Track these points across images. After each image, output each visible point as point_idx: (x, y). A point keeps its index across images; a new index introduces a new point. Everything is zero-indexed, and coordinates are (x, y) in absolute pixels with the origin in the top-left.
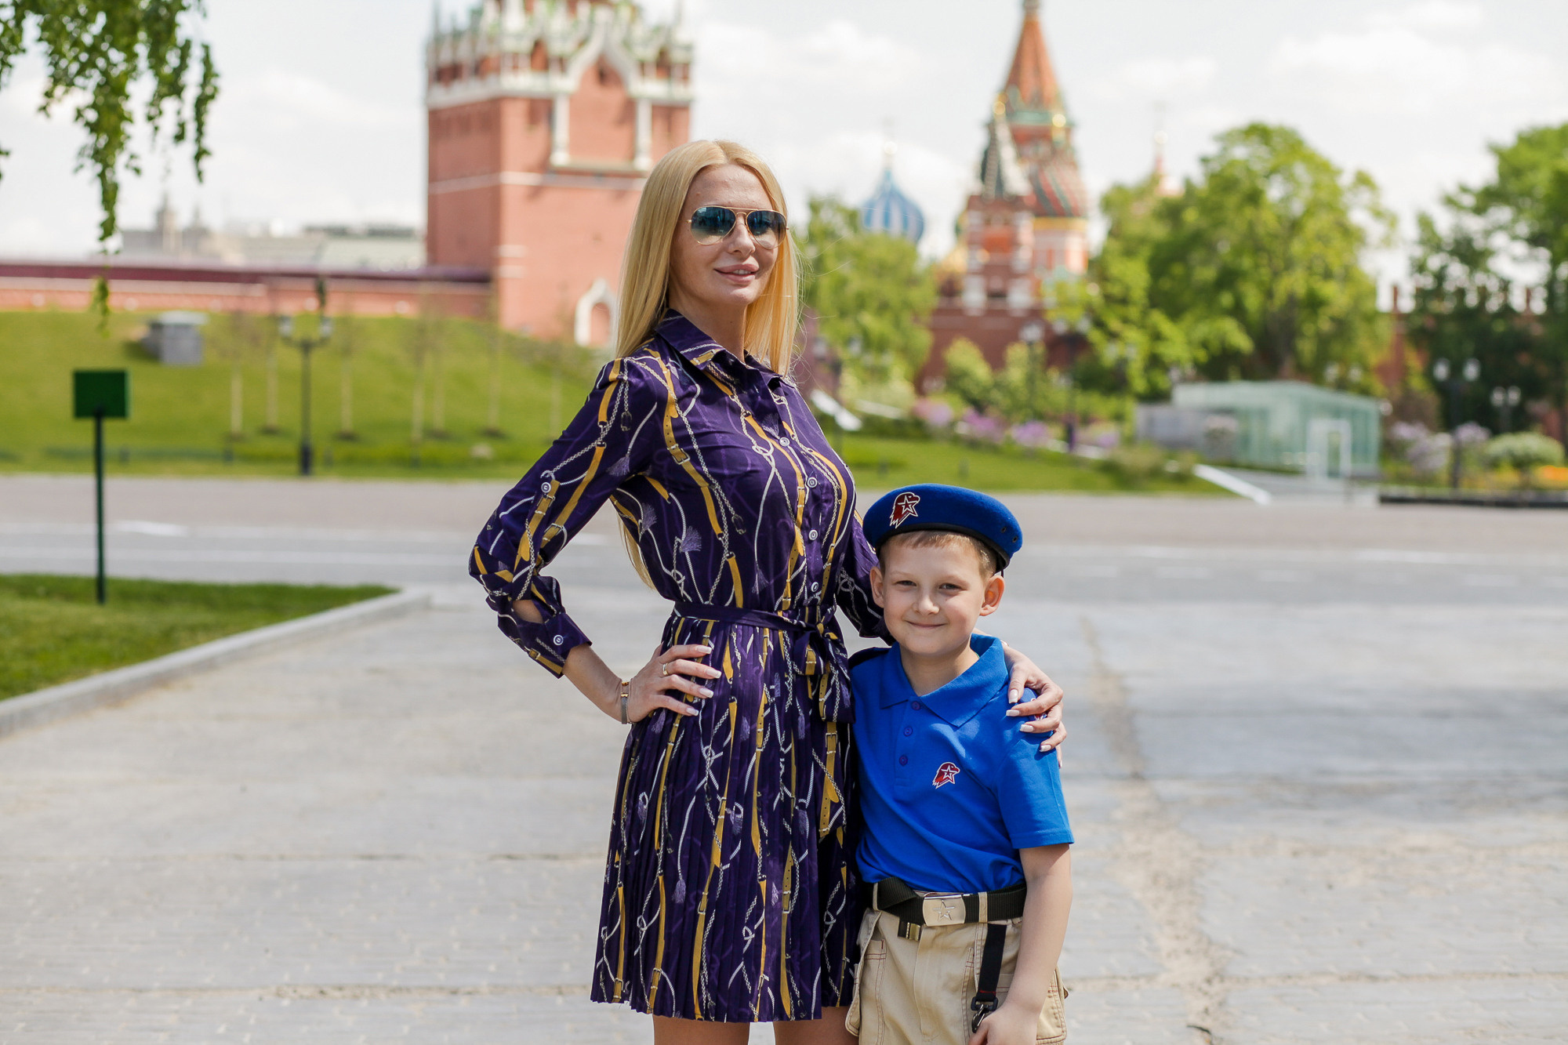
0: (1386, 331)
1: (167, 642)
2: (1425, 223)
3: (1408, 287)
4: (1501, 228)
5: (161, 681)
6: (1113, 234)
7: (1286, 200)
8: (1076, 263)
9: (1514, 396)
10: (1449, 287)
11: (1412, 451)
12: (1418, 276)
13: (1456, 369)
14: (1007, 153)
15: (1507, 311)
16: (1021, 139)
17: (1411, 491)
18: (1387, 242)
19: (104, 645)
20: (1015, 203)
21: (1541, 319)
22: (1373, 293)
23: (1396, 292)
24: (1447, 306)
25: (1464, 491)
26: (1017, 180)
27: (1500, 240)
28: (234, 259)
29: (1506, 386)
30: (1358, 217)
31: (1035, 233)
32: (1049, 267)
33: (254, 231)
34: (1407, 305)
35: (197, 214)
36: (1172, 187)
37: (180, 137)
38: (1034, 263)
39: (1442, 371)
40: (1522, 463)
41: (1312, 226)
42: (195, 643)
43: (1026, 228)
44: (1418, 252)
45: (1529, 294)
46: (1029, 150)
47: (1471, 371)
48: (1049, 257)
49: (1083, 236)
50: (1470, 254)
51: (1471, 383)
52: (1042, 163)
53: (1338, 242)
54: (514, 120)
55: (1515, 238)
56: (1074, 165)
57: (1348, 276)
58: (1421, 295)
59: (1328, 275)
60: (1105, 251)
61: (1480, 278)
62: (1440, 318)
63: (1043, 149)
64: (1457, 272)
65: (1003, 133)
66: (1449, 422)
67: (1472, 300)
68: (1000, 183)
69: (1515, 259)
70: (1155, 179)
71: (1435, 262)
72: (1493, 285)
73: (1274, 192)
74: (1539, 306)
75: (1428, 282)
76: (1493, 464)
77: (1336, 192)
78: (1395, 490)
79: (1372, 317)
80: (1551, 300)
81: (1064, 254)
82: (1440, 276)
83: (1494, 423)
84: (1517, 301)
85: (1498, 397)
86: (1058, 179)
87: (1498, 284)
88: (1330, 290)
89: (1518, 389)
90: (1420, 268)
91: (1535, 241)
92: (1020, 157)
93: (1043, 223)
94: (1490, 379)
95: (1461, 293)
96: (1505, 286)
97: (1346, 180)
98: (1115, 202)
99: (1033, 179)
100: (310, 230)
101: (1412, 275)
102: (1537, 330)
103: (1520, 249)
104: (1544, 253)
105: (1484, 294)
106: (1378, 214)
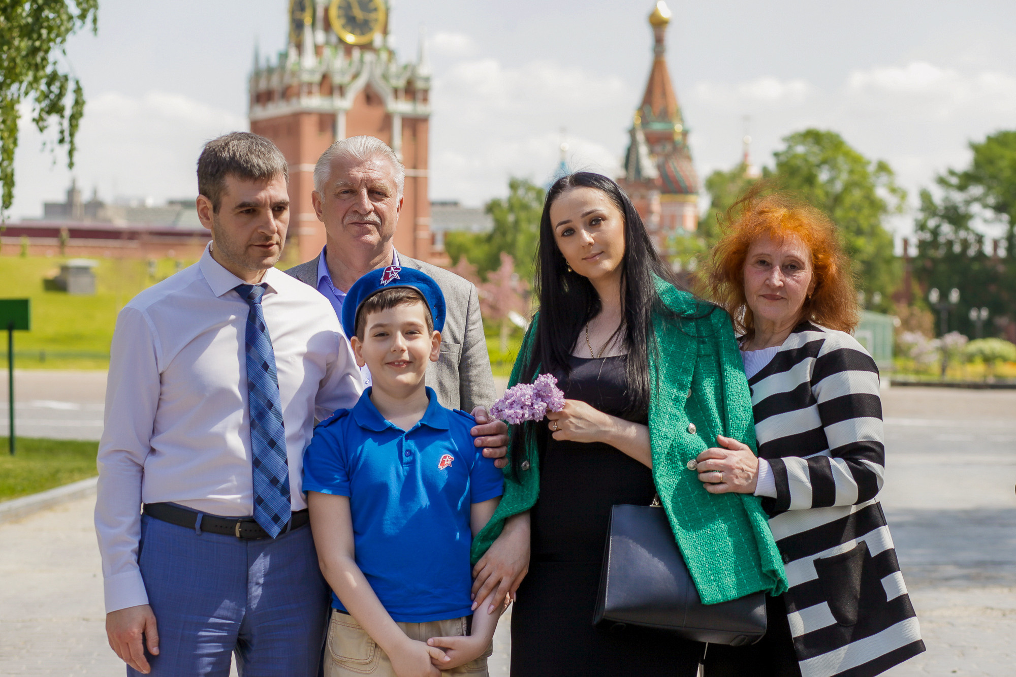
0: (899, 269)
1: (53, 480)
2: (925, 196)
3: (914, 240)
4: (977, 199)
5: (48, 506)
6: (715, 204)
7: (832, 181)
8: (690, 224)
9: (985, 313)
10: (942, 239)
11: (914, 351)
12: (920, 232)
13: (944, 295)
14: (643, 150)
15: (981, 255)
16: (653, 140)
17: (912, 378)
18: (900, 210)
19: (11, 481)
20: (648, 184)
21: (1004, 261)
22: (891, 244)
23: (906, 242)
24: (940, 253)
25: (949, 377)
26: (649, 167)
27: (976, 208)
28: (121, 223)
29: (979, 308)
30: (881, 193)
31: (662, 204)
32: (672, 228)
33: (134, 204)
34: (913, 252)
35: (95, 192)
36: (754, 172)
37: (62, 141)
38: (661, 225)
39: (934, 296)
40: (988, 359)
41: (848, 200)
42: (73, 481)
43: (656, 201)
44: (920, 216)
45: (996, 244)
46: (658, 148)
47: (954, 296)
48: (672, 221)
49: (695, 206)
50: (957, 218)
51: (955, 305)
52: (667, 157)
53: (866, 211)
54: (309, 128)
55: (986, 206)
56: (689, 158)
57: (873, 232)
58: (922, 245)
59: (859, 232)
60: (709, 216)
61: (962, 234)
62: (934, 261)
63: (669, 147)
64: (947, 229)
65: (640, 137)
66: (939, 332)
67: (957, 248)
68: (638, 170)
69: (986, 221)
70: (743, 167)
71: (932, 223)
72: (971, 238)
73: (823, 176)
74: (1002, 253)
75: (927, 236)
76: (970, 358)
77: (864, 176)
78: (900, 378)
79: (891, 260)
80: (1009, 249)
81: (682, 218)
82: (935, 232)
83: (970, 331)
84: (988, 249)
85: (973, 314)
86: (677, 167)
87: (974, 237)
88: (861, 242)
89: (987, 309)
90: (922, 227)
91: (1000, 208)
92: (652, 152)
93: (667, 197)
94: (967, 302)
95: (950, 243)
96: (980, 239)
97: (871, 168)
98: (715, 183)
99: (660, 167)
100: (172, 203)
101: (916, 231)
102: (1001, 269)
103: (989, 214)
104: (1005, 217)
105: (965, 244)
106: (893, 190)
